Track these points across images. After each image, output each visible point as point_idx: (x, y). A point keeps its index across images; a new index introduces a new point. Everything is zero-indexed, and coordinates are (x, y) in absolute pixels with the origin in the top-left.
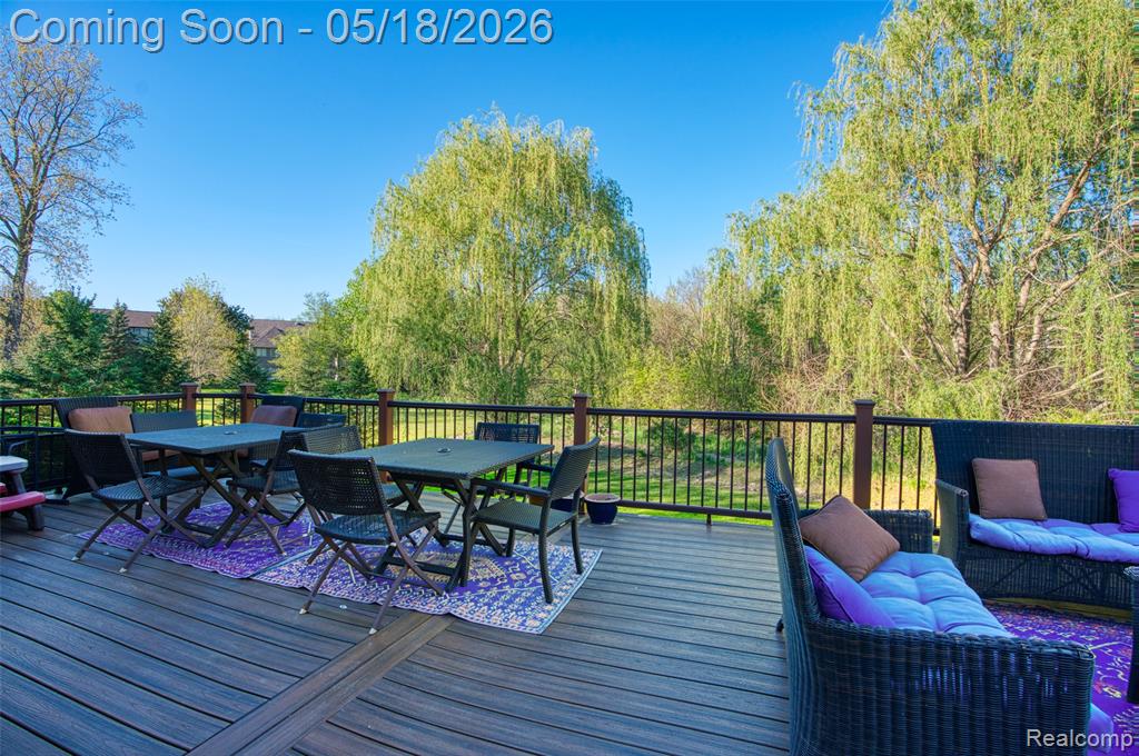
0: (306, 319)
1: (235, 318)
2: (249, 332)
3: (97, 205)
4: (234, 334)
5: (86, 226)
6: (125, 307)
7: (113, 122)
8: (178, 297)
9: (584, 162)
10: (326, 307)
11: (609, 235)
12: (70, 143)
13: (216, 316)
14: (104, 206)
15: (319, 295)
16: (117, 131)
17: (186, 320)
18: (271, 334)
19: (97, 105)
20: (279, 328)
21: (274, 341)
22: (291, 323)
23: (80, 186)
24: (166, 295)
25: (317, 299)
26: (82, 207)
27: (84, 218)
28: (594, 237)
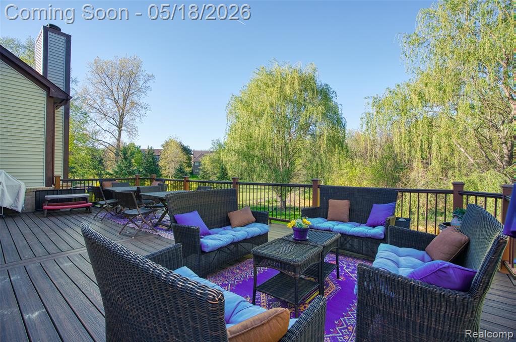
0: (212, 150)
1: (186, 150)
2: (192, 156)
3: (140, 112)
4: (186, 157)
5: (137, 119)
6: (151, 148)
7: (146, 82)
8: (167, 143)
9: (312, 78)
10: (220, 145)
11: (322, 109)
12: (133, 91)
13: (179, 151)
14: (143, 112)
15: (217, 140)
16: (147, 85)
17: (169, 152)
18: (200, 156)
19: (141, 77)
20: (202, 154)
21: (200, 159)
22: (207, 152)
23: (135, 105)
24: (163, 143)
25: (216, 142)
26: (136, 113)
27: (136, 117)
28: (315, 111)
